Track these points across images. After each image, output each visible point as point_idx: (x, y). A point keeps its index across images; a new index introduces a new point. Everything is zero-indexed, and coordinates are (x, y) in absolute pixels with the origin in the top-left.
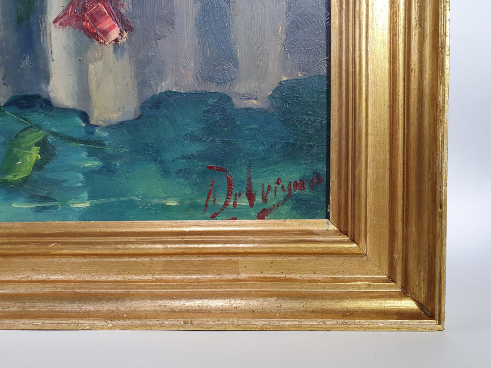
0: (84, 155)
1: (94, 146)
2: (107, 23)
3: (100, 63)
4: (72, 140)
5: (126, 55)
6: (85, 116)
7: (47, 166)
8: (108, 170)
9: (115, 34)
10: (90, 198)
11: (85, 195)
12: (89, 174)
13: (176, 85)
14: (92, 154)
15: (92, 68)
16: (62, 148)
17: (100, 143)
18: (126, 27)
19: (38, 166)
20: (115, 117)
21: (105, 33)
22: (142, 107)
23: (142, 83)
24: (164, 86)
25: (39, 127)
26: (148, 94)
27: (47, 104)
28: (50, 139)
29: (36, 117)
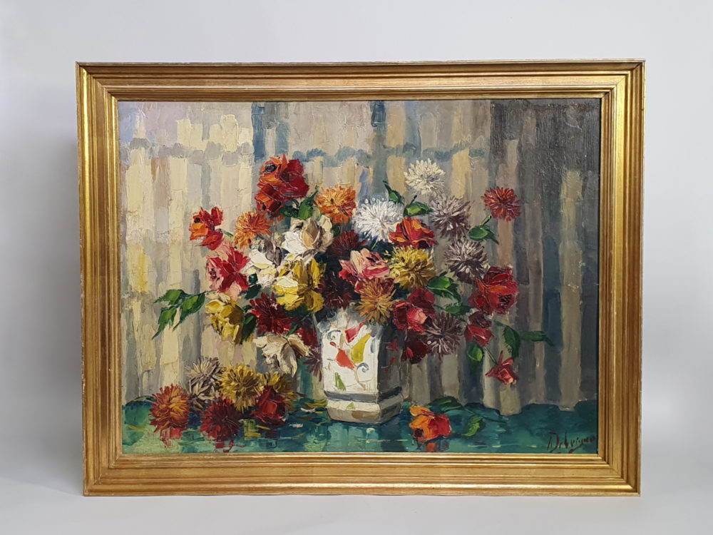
0: (498, 426)
1: (502, 423)
2: (508, 376)
3: (505, 391)
4: (493, 421)
5: (516, 389)
6: (498, 412)
7: (483, 431)
8: (508, 433)
9: (511, 380)
10: (501, 444)
11: (499, 442)
12: (500, 434)
13: (536, 401)
14: (501, 426)
15: (501, 392)
16: (488, 424)
17: (505, 422)
18: (515, 377)
19: (479, 430)
20: (511, 412)
21: (507, 380)
22: (522, 409)
23: (522, 399)
24: (531, 401)
25: (479, 415)
26: (525, 404)
27: (482, 406)
28: (484, 420)
29: (478, 411)
